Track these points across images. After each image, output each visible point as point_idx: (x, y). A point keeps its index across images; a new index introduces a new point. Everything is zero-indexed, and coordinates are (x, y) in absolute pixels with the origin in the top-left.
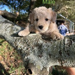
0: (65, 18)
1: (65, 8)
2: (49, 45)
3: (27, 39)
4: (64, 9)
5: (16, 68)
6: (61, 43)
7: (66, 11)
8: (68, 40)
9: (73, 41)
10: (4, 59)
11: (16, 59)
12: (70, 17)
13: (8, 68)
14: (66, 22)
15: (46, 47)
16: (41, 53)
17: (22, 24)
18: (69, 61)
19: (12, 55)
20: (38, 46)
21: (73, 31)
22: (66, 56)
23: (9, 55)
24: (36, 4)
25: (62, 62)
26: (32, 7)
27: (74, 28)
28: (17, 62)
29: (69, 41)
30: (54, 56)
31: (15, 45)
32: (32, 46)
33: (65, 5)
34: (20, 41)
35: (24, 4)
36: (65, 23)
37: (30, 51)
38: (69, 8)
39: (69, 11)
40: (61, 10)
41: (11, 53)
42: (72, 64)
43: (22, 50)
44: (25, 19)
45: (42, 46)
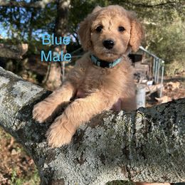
2: (100, 134)
5: (24, 178)
6: (127, 128)
8: (143, 122)
9: (153, 124)
11: (26, 156)
13: (5, 179)
14: (146, 57)
15: (93, 140)
16: (82, 153)
17: (39, 65)
18: (146, 170)
19: (14, 147)
21: (162, 78)
22: (138, 160)
23: (7, 146)
24: (73, 15)
25: (130, 173)
26: (62, 23)
28: (27, 163)
29: (145, 123)
30: (112, 161)
35: (42, 16)
36: (143, 61)
39: (153, 32)
41: (12, 142)
43: (36, 146)
45: (85, 136)
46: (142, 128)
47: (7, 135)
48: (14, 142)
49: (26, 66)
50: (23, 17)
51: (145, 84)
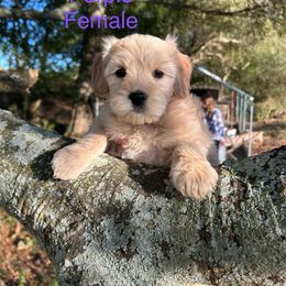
1: (217, 42)
3: (71, 185)
4: (214, 48)
7: (220, 55)
8: (232, 183)
9: (250, 186)
11: (40, 252)
12: (236, 76)
14: (225, 93)
15: (148, 216)
16: (130, 240)
18: (241, 266)
19: (22, 237)
20: (116, 210)
21: (251, 124)
22: (226, 249)
23: (10, 236)
25: (213, 272)
26: (93, 43)
27: (254, 115)
28: (42, 262)
29: (236, 185)
30: (182, 251)
31: (22, 211)
32: (90, 213)
33: (218, 31)
34: (40, 194)
35: (62, 34)
36: (220, 99)
37: (85, 234)
38: (231, 43)
39: (233, 54)
40: (203, 51)
41: (18, 230)
42: (254, 278)
43: (51, 230)
45: (133, 211)
46: (232, 194)
47: (10, 218)
48: (22, 230)
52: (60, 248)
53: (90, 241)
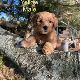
0: (66, 24)
1: (66, 14)
2: (60, 63)
3: (33, 55)
10: (3, 71)
14: (68, 28)
15: (56, 66)
16: (51, 73)
17: (21, 32)
20: (46, 63)
21: (76, 37)
26: (32, 14)
31: (18, 62)
32: (39, 64)
33: (66, 11)
36: (67, 30)
37: (37, 70)
38: (70, 14)
39: (71, 17)
40: (62, 16)
43: (27, 68)
44: (25, 27)
45: (52, 64)
49: (16, 32)
50: (15, 11)
51: (68, 40)
52: (30, 74)
53: (39, 72)
